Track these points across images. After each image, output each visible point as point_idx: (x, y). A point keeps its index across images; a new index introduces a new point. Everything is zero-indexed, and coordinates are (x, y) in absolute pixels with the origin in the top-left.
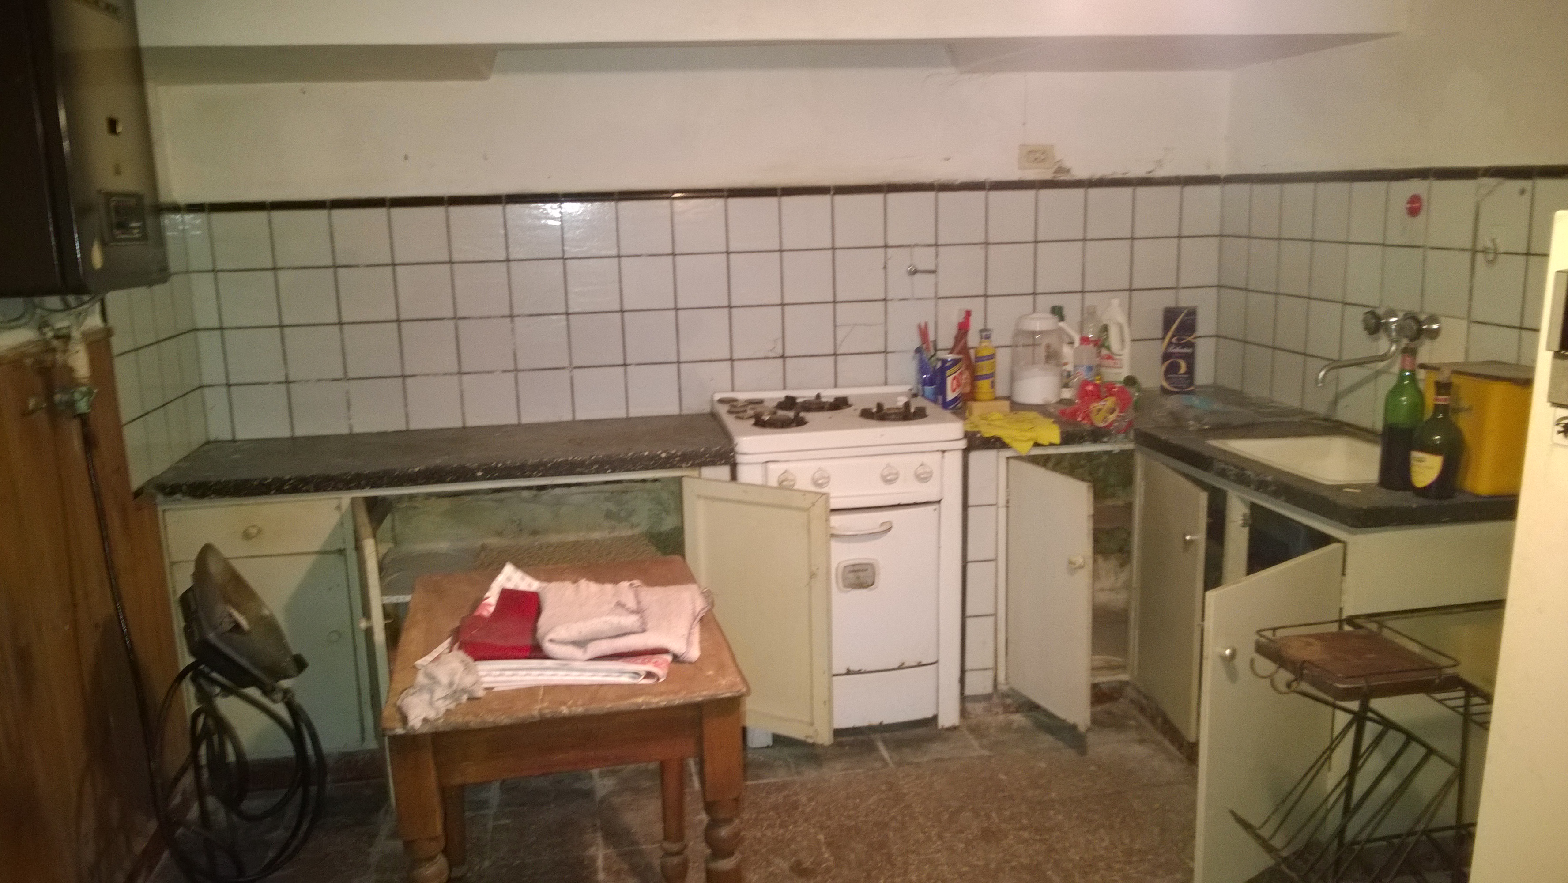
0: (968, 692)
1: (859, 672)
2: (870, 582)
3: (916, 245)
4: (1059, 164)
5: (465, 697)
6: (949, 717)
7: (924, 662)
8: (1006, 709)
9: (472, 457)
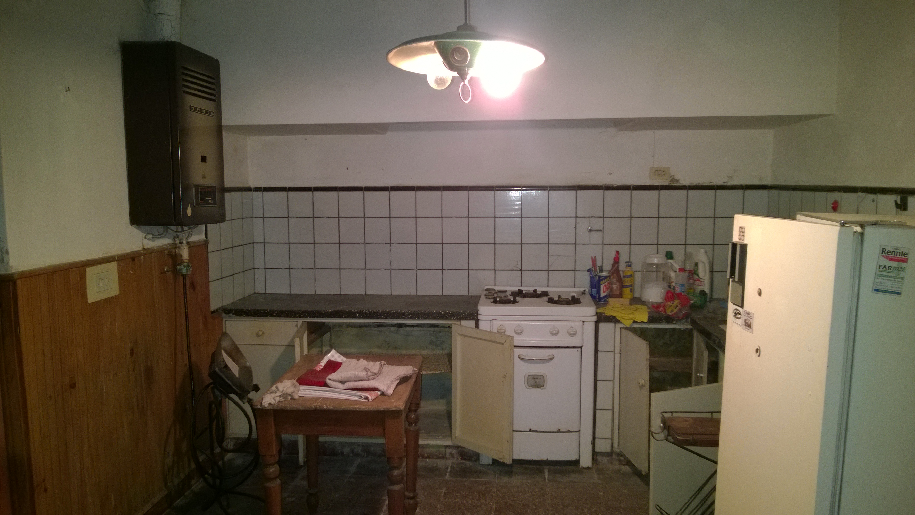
0: (597, 450)
1: (536, 431)
2: (542, 384)
3: (592, 217)
4: (672, 177)
5: (290, 398)
6: (586, 461)
7: (571, 430)
8: (620, 462)
9: (356, 307)
